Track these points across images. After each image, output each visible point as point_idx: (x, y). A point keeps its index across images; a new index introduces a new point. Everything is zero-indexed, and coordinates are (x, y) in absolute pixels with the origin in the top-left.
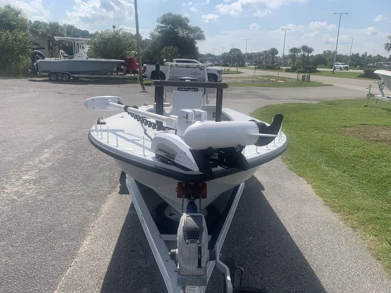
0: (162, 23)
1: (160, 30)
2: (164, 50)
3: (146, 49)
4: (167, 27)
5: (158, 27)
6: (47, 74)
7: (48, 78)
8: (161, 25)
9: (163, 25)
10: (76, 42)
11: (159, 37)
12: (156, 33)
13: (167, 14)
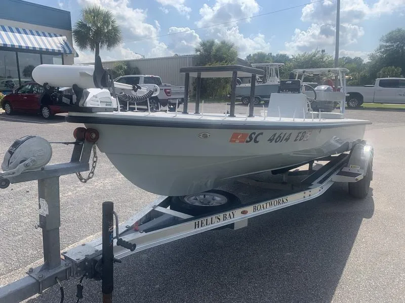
0: (387, 42)
1: (383, 50)
2: (381, 72)
3: (362, 73)
4: (393, 45)
5: (380, 47)
6: (240, 98)
7: (241, 103)
8: (385, 44)
9: (388, 44)
10: (270, 67)
11: (381, 58)
12: (378, 54)
13: (396, 31)
